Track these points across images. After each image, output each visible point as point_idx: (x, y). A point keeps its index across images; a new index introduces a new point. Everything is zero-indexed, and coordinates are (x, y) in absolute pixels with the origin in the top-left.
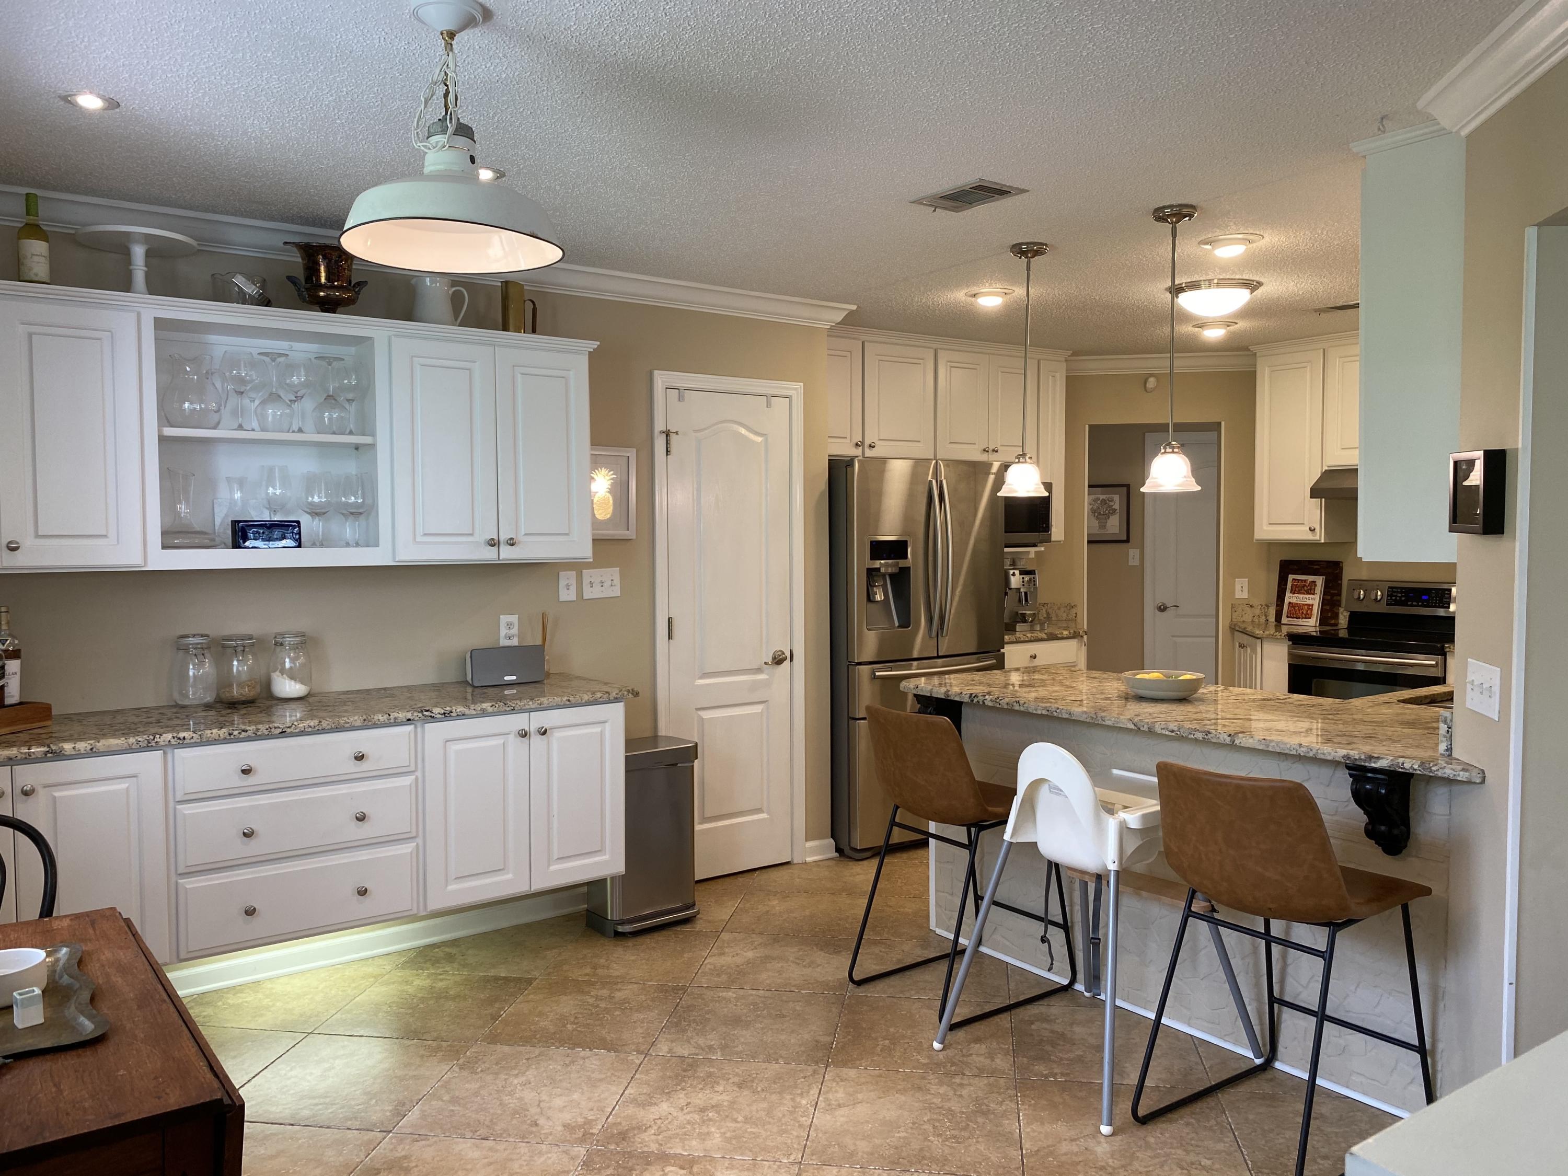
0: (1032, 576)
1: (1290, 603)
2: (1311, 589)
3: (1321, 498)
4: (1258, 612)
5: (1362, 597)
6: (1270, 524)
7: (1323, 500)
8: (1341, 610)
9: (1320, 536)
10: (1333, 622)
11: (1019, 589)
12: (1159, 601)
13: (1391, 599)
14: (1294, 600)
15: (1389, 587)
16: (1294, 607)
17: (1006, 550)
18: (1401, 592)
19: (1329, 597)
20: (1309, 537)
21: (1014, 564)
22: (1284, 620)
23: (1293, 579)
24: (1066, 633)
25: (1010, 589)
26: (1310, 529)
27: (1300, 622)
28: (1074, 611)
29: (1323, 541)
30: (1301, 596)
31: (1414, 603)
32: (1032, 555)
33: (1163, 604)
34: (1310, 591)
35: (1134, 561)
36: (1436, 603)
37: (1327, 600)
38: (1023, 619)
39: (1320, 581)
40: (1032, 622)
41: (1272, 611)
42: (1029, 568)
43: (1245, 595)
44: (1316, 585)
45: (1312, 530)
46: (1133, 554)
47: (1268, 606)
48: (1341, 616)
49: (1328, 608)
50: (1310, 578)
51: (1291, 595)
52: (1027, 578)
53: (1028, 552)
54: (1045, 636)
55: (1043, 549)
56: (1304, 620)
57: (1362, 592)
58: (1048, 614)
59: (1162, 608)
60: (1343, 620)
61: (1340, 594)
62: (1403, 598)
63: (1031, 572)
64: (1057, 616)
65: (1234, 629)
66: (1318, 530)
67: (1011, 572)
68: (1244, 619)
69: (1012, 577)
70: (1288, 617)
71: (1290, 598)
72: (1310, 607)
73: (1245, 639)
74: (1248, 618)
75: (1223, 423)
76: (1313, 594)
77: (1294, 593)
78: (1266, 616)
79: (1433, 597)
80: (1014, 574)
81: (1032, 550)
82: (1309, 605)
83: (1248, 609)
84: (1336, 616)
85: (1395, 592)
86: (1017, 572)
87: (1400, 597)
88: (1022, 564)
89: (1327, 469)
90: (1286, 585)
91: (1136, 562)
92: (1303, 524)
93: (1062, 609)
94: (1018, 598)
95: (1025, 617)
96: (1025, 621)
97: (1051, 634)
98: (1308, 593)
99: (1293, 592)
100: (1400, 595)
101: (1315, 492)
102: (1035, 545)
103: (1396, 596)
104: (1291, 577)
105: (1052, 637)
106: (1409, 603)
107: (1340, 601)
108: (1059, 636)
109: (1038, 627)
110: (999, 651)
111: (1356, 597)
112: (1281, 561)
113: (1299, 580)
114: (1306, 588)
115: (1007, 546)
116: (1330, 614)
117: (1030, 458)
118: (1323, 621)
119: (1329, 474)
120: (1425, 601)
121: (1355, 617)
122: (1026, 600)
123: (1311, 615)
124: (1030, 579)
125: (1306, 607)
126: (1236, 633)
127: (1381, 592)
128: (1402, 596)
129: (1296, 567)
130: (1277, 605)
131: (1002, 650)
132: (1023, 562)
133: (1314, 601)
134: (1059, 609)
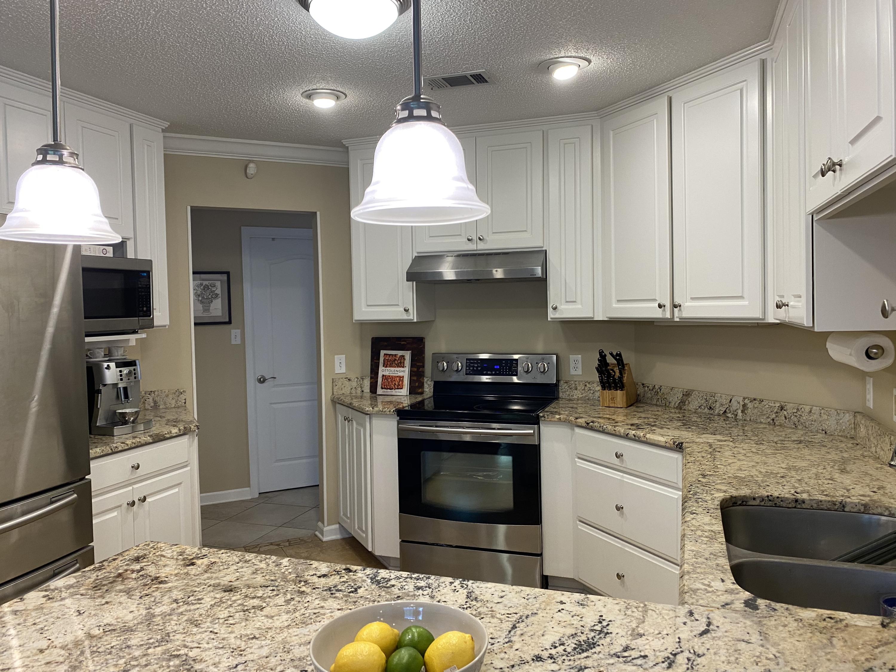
0: (132, 368)
1: (383, 376)
2: (401, 363)
3: (413, 281)
4: (354, 384)
5: (446, 368)
6: (368, 306)
7: (415, 283)
8: (426, 380)
9: (413, 316)
10: (420, 390)
11: (116, 384)
12: (258, 375)
13: (469, 369)
14: (387, 373)
15: (467, 359)
16: (387, 379)
17: (88, 339)
18: (477, 363)
19: (416, 369)
20: (404, 317)
21: (109, 355)
22: (380, 391)
23: (385, 354)
24: (175, 431)
25: (105, 385)
26: (405, 310)
27: (394, 392)
28: (183, 397)
29: (415, 320)
30: (393, 369)
31: (489, 372)
32: (133, 343)
33: (263, 377)
34: (401, 364)
35: (236, 340)
36: (506, 371)
37: (414, 372)
38: (123, 420)
39: (407, 355)
40: (133, 422)
41: (367, 383)
42: (130, 358)
43: (343, 370)
44: (404, 359)
45: (406, 310)
46: (235, 333)
47: (363, 379)
48: (426, 385)
49: (415, 378)
50: (400, 353)
51: (384, 368)
52: (125, 371)
53: (128, 340)
54: (149, 439)
55: (144, 336)
56: (397, 390)
57: (445, 364)
58: (155, 402)
59: (262, 380)
60: (428, 389)
61: (423, 366)
62: (479, 368)
63: (132, 363)
64: (165, 404)
65: (335, 402)
66: (411, 311)
67: (105, 365)
68: (343, 392)
69: (107, 371)
70: (382, 388)
71: (383, 371)
72: (401, 378)
73: (351, 413)
74: (347, 391)
75: (318, 213)
76: (403, 367)
77: (386, 367)
78: (361, 388)
79: (503, 367)
80: (108, 368)
81: (132, 338)
82: (400, 377)
83: (347, 383)
84: (422, 386)
85: (472, 363)
86: (112, 365)
87: (477, 367)
88: (119, 355)
89: (417, 255)
90: (379, 359)
91: (238, 341)
92: (398, 305)
93: (171, 396)
94: (115, 394)
95: (125, 417)
96: (125, 423)
97: (157, 435)
98: (398, 366)
99: (385, 365)
100: (476, 365)
101: (411, 276)
102: (134, 332)
103: (473, 367)
104: (383, 352)
105: (159, 439)
106: (485, 372)
107: (423, 372)
108: (168, 436)
109: (141, 427)
110: (83, 478)
111: (441, 369)
112: (373, 338)
113: (390, 355)
114: (396, 362)
115: (87, 336)
116: (417, 384)
117: (72, 154)
118: (413, 391)
119: (419, 259)
120: (497, 370)
121: (438, 385)
122: (126, 397)
123: (402, 386)
124: (130, 372)
125: (398, 379)
126: (338, 405)
127: (461, 363)
128: (478, 367)
129: (386, 344)
130: (371, 378)
131: (87, 477)
132: (121, 352)
133: (405, 372)
134: (167, 396)
